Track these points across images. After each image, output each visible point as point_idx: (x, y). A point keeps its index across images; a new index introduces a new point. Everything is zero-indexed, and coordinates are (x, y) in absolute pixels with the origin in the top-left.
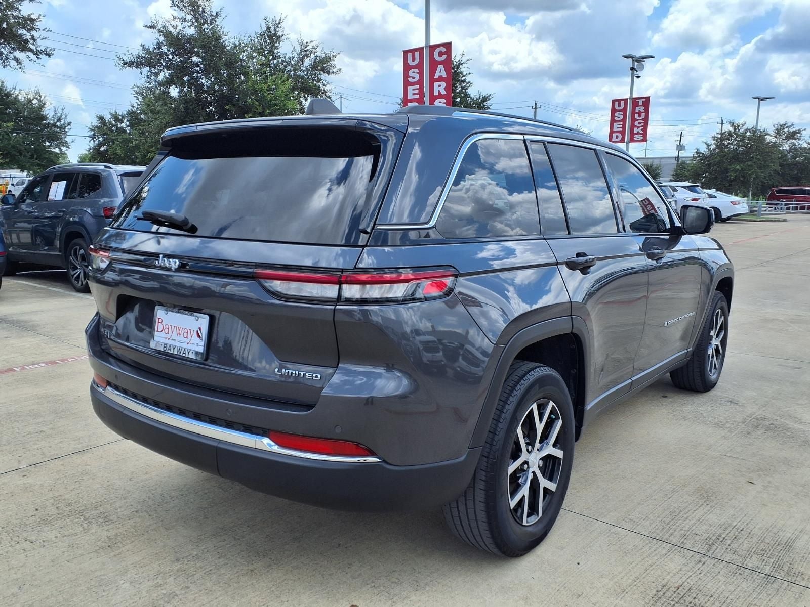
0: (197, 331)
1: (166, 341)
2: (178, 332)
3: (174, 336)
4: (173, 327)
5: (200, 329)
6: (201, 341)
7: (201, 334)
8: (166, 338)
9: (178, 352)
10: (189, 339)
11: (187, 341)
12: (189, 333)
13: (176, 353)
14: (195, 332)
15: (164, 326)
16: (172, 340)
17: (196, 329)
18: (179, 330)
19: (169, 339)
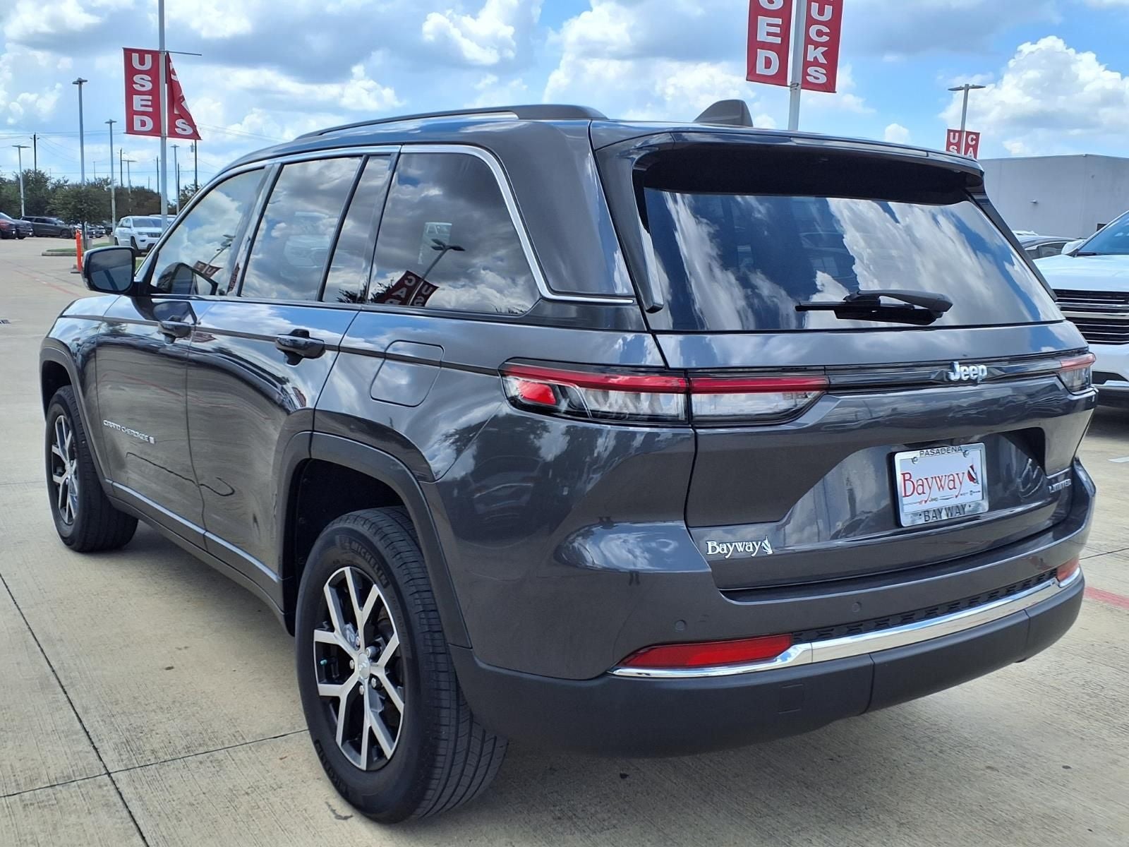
0: (969, 472)
1: (925, 507)
2: (939, 485)
3: (936, 493)
4: (930, 480)
5: (972, 467)
6: (976, 484)
7: (975, 474)
8: (920, 503)
9: (948, 516)
10: (958, 489)
11: (955, 492)
12: (957, 480)
13: (946, 518)
14: (966, 475)
15: (915, 483)
16: (932, 500)
17: (967, 468)
18: (941, 481)
19: (926, 502)
